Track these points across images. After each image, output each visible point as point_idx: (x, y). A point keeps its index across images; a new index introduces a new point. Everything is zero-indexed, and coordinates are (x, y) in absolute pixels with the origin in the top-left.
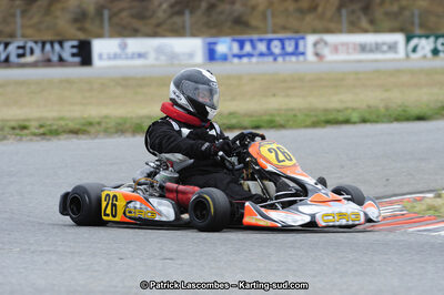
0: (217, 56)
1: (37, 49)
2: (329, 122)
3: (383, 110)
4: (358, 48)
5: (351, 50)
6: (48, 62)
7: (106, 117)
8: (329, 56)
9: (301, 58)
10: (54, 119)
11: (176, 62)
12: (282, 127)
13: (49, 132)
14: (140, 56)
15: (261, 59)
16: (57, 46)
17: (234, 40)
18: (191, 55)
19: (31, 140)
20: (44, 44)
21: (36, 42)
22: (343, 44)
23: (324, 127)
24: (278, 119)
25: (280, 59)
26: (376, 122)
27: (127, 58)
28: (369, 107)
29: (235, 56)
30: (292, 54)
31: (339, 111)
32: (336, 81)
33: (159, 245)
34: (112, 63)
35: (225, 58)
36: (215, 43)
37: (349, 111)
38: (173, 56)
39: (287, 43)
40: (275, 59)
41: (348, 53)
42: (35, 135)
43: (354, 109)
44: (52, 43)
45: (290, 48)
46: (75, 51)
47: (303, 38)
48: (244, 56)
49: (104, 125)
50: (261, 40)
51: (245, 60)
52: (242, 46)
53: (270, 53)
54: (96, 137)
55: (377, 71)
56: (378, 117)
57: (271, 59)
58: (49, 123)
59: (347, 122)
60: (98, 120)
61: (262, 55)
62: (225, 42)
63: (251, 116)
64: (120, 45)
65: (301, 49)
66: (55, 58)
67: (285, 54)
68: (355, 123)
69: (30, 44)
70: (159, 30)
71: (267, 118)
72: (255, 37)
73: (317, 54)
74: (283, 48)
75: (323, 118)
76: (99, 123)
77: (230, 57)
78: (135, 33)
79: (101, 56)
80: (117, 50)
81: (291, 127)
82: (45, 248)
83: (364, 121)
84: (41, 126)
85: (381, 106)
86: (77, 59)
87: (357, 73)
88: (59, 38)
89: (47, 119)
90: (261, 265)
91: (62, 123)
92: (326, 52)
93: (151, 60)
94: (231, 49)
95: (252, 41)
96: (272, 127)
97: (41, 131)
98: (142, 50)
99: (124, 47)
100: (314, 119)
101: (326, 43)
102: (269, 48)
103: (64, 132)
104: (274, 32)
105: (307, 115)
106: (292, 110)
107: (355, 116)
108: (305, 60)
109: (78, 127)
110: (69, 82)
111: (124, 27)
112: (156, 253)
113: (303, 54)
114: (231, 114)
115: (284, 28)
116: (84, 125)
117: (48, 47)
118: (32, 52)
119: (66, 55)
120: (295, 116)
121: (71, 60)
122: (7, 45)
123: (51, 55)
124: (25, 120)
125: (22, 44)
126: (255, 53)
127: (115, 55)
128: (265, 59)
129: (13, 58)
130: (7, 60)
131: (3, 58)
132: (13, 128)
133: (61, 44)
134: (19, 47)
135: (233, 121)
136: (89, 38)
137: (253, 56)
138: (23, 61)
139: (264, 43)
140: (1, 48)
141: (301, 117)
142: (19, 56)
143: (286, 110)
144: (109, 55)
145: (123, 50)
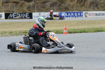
1: (19, 15)
2: (98, 31)
4: (95, 14)
5: (93, 15)
6: (22, 18)
9: (82, 17)
12: (87, 32)
15: (72, 17)
16: (24, 14)
17: (66, 13)
20: (21, 14)
21: (19, 13)
22: (92, 14)
24: (86, 30)
25: (77, 17)
29: (66, 16)
30: (79, 16)
31: (100, 28)
32: (94, 22)
36: (61, 13)
39: (78, 13)
40: (76, 17)
45: (79, 15)
46: (28, 15)
47: (82, 12)
48: (68, 16)
50: (72, 13)
51: (68, 17)
52: (68, 14)
53: (74, 16)
57: (75, 17)
59: (102, 31)
61: (72, 16)
62: (64, 13)
63: (79, 30)
64: (39, 14)
65: (82, 15)
66: (24, 17)
67: (78, 16)
68: (104, 31)
70: (48, 10)
71: (83, 30)
72: (71, 12)
73: (86, 16)
74: (77, 14)
77: (65, 17)
78: (42, 11)
81: (89, 32)
86: (29, 17)
88: (24, 12)
94: (65, 15)
95: (70, 13)
98: (44, 15)
99: (40, 14)
100: (94, 30)
101: (88, 13)
102: (74, 14)
104: (75, 11)
106: (88, 28)
108: (83, 17)
111: (39, 10)
113: (82, 16)
114: (74, 29)
115: (77, 10)
118: (18, 16)
119: (26, 16)
120: (90, 30)
121: (27, 17)
122: (12, 14)
123: (23, 16)
124: (26, 31)
125: (16, 14)
126: (71, 16)
127: (38, 16)
128: (73, 17)
129: (14, 17)
130: (12, 17)
131: (11, 17)
132: (24, 33)
133: (25, 14)
134: (15, 15)
135: (75, 31)
136: (32, 12)
137: (70, 16)
138: (16, 18)
139: (73, 13)
140: (11, 15)
141: (91, 30)
142: (15, 17)
143: (87, 28)
144: (36, 16)
145: (40, 15)
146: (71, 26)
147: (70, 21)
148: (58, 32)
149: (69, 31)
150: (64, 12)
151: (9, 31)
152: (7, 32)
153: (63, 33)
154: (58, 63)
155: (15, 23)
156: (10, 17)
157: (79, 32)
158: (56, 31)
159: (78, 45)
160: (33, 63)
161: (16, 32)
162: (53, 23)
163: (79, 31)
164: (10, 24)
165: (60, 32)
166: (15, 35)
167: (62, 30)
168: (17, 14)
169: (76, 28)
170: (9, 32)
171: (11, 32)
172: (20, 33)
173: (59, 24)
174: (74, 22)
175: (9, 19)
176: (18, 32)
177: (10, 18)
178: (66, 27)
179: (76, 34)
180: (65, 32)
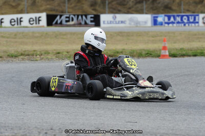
0: (158, 23)
1: (75, 19)
6: (80, 24)
7: (124, 49)
9: (197, 25)
11: (139, 25)
14: (122, 22)
15: (178, 25)
16: (84, 17)
17: (165, 16)
18: (146, 22)
20: (78, 16)
21: (74, 15)
25: (187, 25)
27: (116, 23)
29: (166, 23)
30: (192, 23)
35: (161, 24)
36: (157, 17)
38: (137, 23)
39: (190, 17)
40: (185, 25)
44: (82, 16)
45: (191, 20)
46: (92, 19)
47: (198, 15)
48: (170, 23)
50: (178, 16)
51: (171, 25)
52: (169, 19)
53: (182, 22)
57: (183, 25)
61: (178, 23)
62: (162, 16)
63: (191, 50)
64: (113, 17)
65: (197, 20)
66: (83, 23)
67: (189, 23)
70: (130, 10)
72: (175, 14)
73: (204, 23)
74: (188, 20)
76: (122, 52)
77: (164, 24)
78: (119, 12)
79: (104, 22)
80: (112, 20)
86: (93, 23)
88: (85, 13)
93: (127, 24)
94: (164, 20)
95: (174, 16)
98: (123, 20)
102: (182, 19)
104: (184, 12)
108: (199, 26)
109: (112, 54)
111: (114, 9)
113: (198, 23)
114: (181, 49)
115: (188, 11)
117: (80, 17)
118: (73, 20)
119: (88, 21)
121: (90, 23)
122: (61, 16)
123: (81, 21)
125: (68, 16)
126: (176, 22)
127: (111, 22)
128: (180, 25)
129: (64, 22)
130: (61, 23)
131: (59, 22)
133: (86, 16)
134: (66, 17)
135: (184, 52)
136: (99, 14)
137: (174, 23)
138: (68, 23)
139: (180, 17)
140: (58, 17)
142: (67, 21)
144: (108, 22)
145: (114, 19)
146: (175, 43)
147: (174, 33)
148: (151, 54)
149: (173, 52)
150: (162, 13)
151: (55, 50)
152: (51, 52)
153: (159, 56)
154: (149, 117)
155: (66, 34)
156: (57, 21)
157: (192, 54)
158: (147, 52)
159: (189, 81)
160: (101, 116)
161: (68, 52)
162: (140, 36)
163: (190, 53)
164: (57, 36)
165: (153, 54)
166: (67, 58)
167: (157, 51)
168: (71, 16)
169: (186, 46)
170: (55, 52)
171: (59, 53)
173: (153, 37)
174: (181, 34)
175: (56, 26)
176: (73, 53)
177: (56, 23)
178: (165, 44)
179: (186, 58)
180: (164, 54)
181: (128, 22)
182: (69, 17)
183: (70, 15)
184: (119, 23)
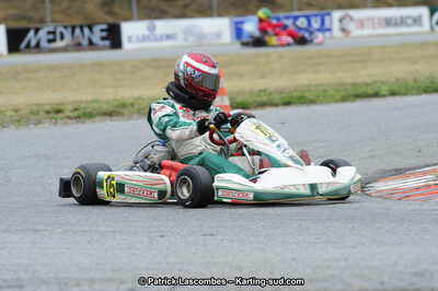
0: (245, 35)
1: (67, 34)
2: (358, 96)
3: (411, 83)
4: (384, 22)
5: (376, 26)
6: (78, 46)
7: (139, 98)
8: (355, 31)
9: (328, 34)
10: (88, 102)
11: (204, 42)
12: (312, 102)
13: (83, 115)
14: (169, 37)
16: (86, 31)
18: (219, 35)
19: (66, 124)
20: (73, 29)
21: (66, 27)
22: (368, 19)
23: (354, 101)
24: (307, 94)
26: (405, 94)
27: (156, 40)
28: (397, 80)
31: (368, 85)
32: (364, 55)
33: (198, 222)
34: (141, 45)
36: (242, 22)
37: (378, 85)
38: (201, 37)
39: (313, 20)
41: (374, 28)
42: (69, 118)
43: (382, 83)
44: (82, 28)
46: (104, 34)
47: (329, 14)
49: (136, 107)
50: (287, 17)
54: (130, 118)
55: (404, 44)
56: (406, 89)
58: (82, 106)
59: (376, 95)
60: (131, 101)
62: (253, 21)
63: (281, 93)
64: (149, 28)
65: (327, 25)
66: (85, 42)
68: (384, 96)
69: (60, 29)
70: (187, 11)
71: (295, 94)
72: (282, 14)
73: (343, 30)
74: (309, 24)
75: (353, 92)
76: (132, 105)
78: (163, 15)
79: (130, 39)
80: (147, 33)
81: (322, 103)
82: (86, 229)
83: (393, 94)
84: (76, 109)
85: (410, 79)
86: (107, 43)
87: (383, 47)
88: (88, 22)
89: (81, 102)
90: (300, 238)
91: (96, 105)
92: (352, 27)
93: (179, 42)
96: (302, 103)
97: (76, 114)
98: (170, 32)
99: (152, 29)
100: (344, 93)
101: (352, 19)
103: (98, 114)
104: (300, 9)
105: (336, 90)
106: (321, 85)
107: (384, 89)
108: (332, 37)
109: (111, 109)
110: (100, 65)
111: (152, 10)
112: (196, 230)
113: (329, 30)
114: (261, 91)
115: (310, 6)
116: (117, 107)
117: (78, 31)
118: (62, 37)
120: (325, 91)
121: (100, 43)
122: (37, 31)
123: (81, 39)
124: (59, 104)
125: (51, 29)
127: (144, 37)
129: (44, 44)
130: (38, 45)
131: (33, 43)
132: (48, 112)
133: (90, 28)
134: (49, 33)
135: (264, 98)
136: (118, 21)
139: (291, 21)
140: (31, 33)
141: (331, 92)
142: (50, 41)
143: (316, 86)
144: (138, 37)
145: (152, 32)
149: (239, 99)
156: (29, 43)
157: (280, 102)
163: (277, 98)
166: (13, 123)
172: (32, 112)
176: (27, 111)
177: (28, 46)
181: (180, 36)
182: (54, 33)
183: (56, 28)
184: (161, 39)
